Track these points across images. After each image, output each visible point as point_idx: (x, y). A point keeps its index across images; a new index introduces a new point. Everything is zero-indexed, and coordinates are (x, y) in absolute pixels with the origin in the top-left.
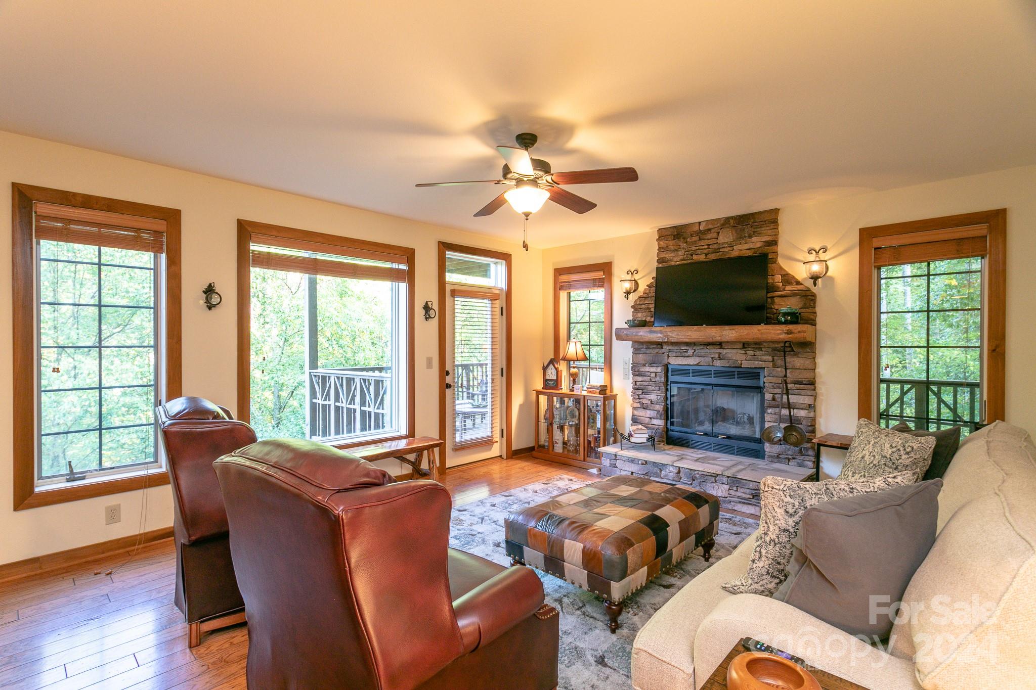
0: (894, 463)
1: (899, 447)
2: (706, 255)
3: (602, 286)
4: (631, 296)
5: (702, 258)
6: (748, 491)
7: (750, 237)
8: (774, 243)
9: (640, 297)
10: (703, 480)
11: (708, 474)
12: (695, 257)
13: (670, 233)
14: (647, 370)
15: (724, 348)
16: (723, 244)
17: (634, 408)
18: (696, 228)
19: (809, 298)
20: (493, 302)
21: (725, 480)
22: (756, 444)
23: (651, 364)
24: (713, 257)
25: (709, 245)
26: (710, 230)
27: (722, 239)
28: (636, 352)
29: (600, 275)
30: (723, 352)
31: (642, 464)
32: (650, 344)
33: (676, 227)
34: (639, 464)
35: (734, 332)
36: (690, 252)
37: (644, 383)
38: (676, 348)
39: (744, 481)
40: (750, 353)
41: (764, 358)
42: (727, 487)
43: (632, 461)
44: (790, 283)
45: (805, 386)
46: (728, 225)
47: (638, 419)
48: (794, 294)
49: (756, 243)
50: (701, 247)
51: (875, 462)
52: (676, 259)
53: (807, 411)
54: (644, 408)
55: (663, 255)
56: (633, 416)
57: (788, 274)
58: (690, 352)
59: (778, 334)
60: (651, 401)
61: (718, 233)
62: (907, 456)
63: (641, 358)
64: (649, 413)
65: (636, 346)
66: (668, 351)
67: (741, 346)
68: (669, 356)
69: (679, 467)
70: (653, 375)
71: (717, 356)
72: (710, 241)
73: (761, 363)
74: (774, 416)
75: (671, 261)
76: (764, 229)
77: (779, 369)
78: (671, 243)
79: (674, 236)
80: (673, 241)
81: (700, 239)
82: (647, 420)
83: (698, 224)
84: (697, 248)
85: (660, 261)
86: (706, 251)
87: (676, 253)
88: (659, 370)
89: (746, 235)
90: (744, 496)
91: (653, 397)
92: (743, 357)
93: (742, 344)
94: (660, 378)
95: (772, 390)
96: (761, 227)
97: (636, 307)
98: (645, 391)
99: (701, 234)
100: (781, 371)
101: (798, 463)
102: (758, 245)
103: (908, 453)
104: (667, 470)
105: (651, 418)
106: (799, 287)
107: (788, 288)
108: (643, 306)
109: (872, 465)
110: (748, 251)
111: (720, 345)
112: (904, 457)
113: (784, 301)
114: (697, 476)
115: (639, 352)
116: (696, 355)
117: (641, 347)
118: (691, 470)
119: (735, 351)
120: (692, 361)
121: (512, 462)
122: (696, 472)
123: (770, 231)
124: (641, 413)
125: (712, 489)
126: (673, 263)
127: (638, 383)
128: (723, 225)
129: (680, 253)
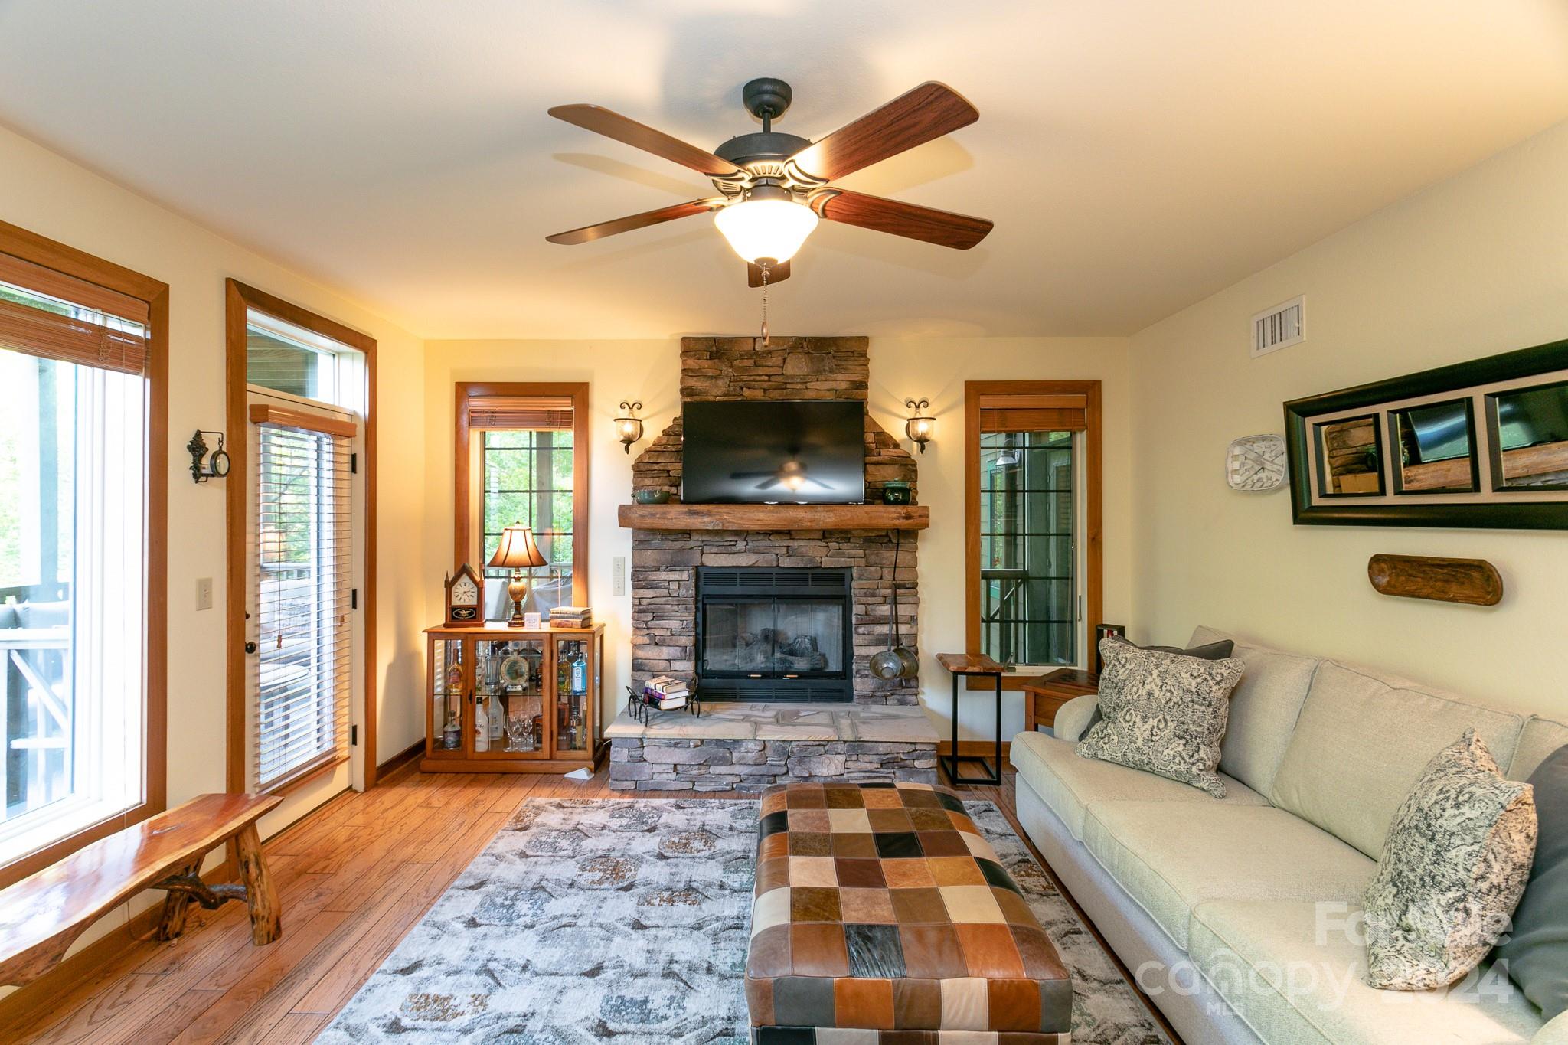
0: (1204, 698)
1: (1204, 676)
2: (765, 390)
3: (568, 425)
4: (632, 447)
5: (757, 394)
6: (875, 758)
7: (832, 372)
8: (862, 386)
9: (648, 451)
10: (805, 754)
11: (815, 743)
12: (747, 392)
13: (704, 348)
14: (663, 578)
15: (793, 539)
16: (793, 377)
17: (636, 646)
18: (749, 347)
19: (908, 467)
20: (339, 442)
21: (840, 747)
22: (839, 681)
23: (671, 566)
24: (775, 395)
25: (769, 376)
26: (770, 352)
27: (790, 369)
28: (641, 547)
29: (564, 404)
30: (795, 544)
31: (696, 746)
32: (667, 533)
33: (715, 339)
34: (689, 747)
35: (832, 515)
36: (741, 384)
37: (657, 600)
38: (717, 539)
39: (870, 744)
40: (834, 545)
41: (853, 552)
42: (842, 758)
43: (676, 744)
44: (886, 446)
45: (907, 591)
46: (800, 350)
47: (645, 665)
48: (892, 462)
49: (841, 381)
50: (758, 378)
51: (1175, 700)
52: (715, 392)
53: (909, 626)
54: (656, 644)
55: (692, 382)
56: (634, 660)
57: (883, 433)
58: (741, 545)
59: (893, 519)
60: (671, 632)
61: (785, 360)
62: (1217, 687)
63: (650, 557)
64: (666, 652)
65: (642, 537)
66: (699, 543)
67: (819, 535)
68: (702, 553)
69: (764, 741)
70: (675, 586)
71: (784, 550)
72: (771, 369)
73: (849, 560)
74: (867, 637)
75: (706, 393)
76: (851, 363)
77: (873, 569)
78: (705, 364)
79: (711, 353)
80: (710, 362)
81: (756, 365)
82: (664, 664)
83: (752, 340)
84: (752, 378)
85: (685, 391)
86: (765, 385)
87: (713, 381)
88: (685, 576)
89: (827, 368)
90: (869, 766)
91: (674, 624)
92: (824, 551)
93: (821, 533)
94: (687, 591)
95: (864, 600)
96: (846, 360)
97: (640, 469)
98: (658, 614)
99: (758, 357)
100: (876, 571)
101: (898, 700)
102: (844, 386)
103: (1218, 683)
104: (743, 749)
105: (669, 661)
106: (897, 452)
107: (884, 452)
108: (656, 467)
109: (1172, 704)
110: (828, 393)
111: (788, 533)
112: (1215, 688)
113: (879, 470)
114: (796, 749)
115: (646, 546)
116: (750, 551)
117: (651, 537)
118: (784, 741)
119: (812, 543)
120: (744, 560)
121: (390, 797)
122: (794, 744)
123: (858, 368)
124: (650, 653)
125: (820, 766)
126: (711, 398)
127: (644, 602)
128: (793, 347)
129: (720, 383)
